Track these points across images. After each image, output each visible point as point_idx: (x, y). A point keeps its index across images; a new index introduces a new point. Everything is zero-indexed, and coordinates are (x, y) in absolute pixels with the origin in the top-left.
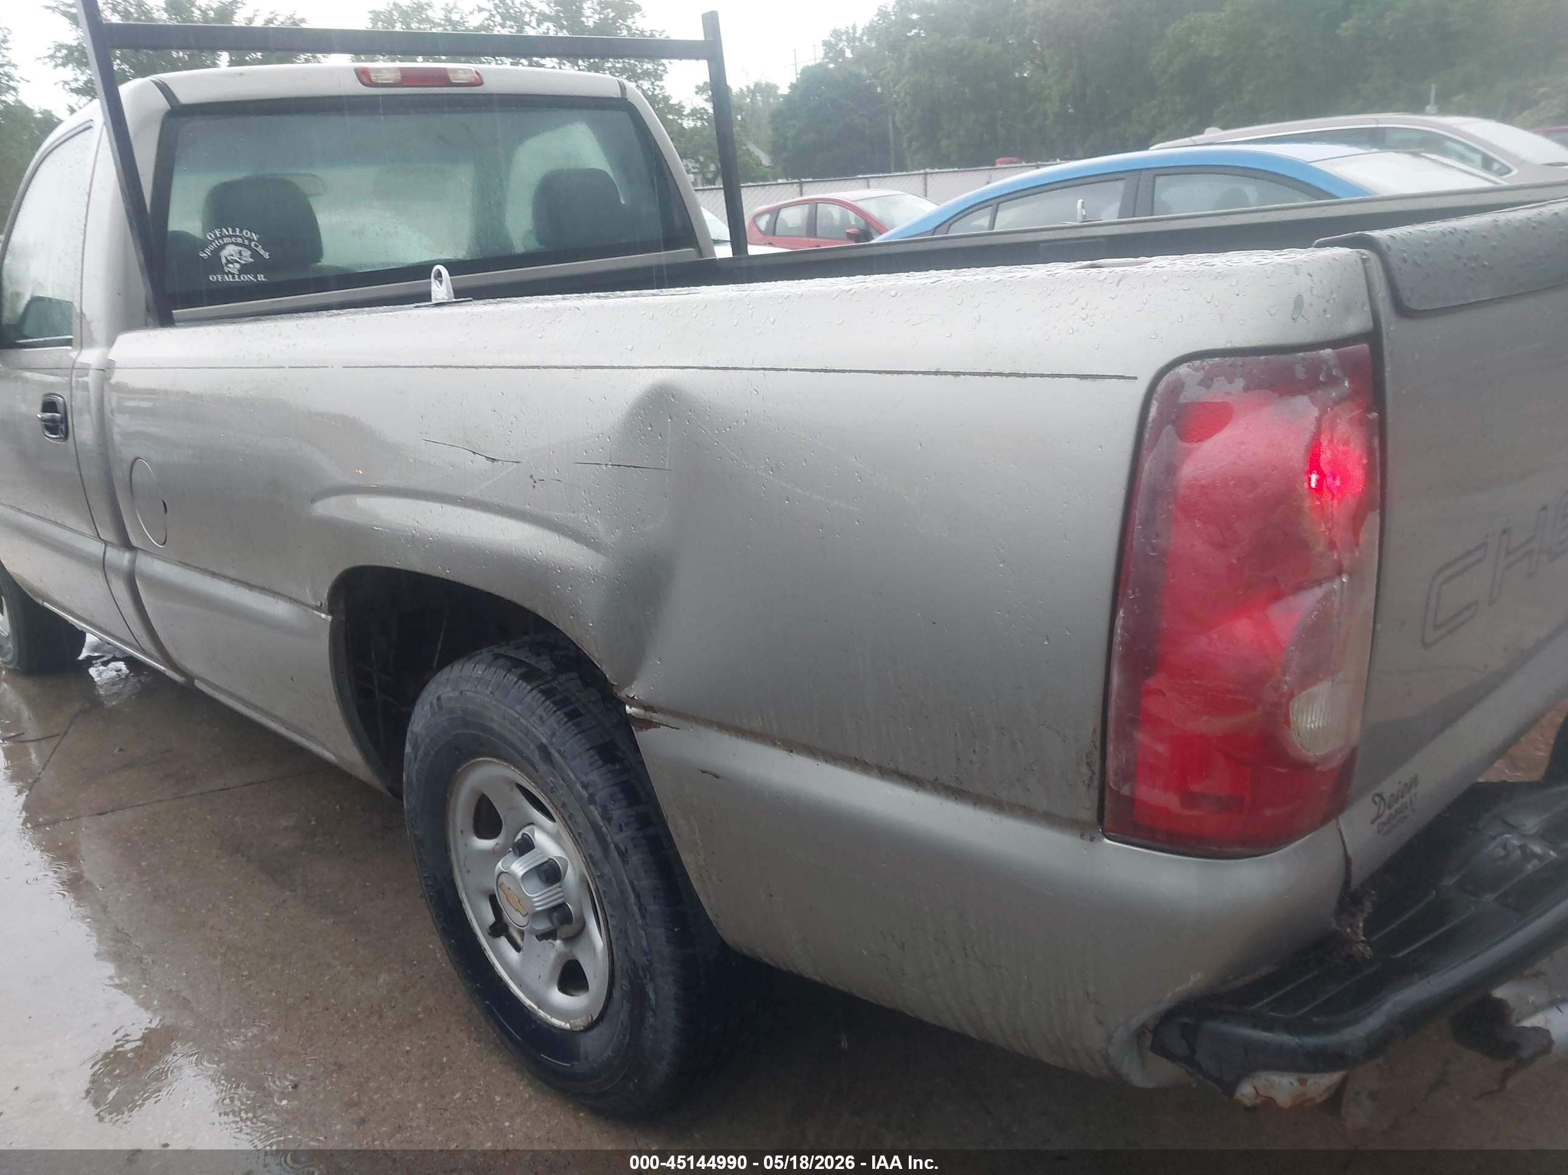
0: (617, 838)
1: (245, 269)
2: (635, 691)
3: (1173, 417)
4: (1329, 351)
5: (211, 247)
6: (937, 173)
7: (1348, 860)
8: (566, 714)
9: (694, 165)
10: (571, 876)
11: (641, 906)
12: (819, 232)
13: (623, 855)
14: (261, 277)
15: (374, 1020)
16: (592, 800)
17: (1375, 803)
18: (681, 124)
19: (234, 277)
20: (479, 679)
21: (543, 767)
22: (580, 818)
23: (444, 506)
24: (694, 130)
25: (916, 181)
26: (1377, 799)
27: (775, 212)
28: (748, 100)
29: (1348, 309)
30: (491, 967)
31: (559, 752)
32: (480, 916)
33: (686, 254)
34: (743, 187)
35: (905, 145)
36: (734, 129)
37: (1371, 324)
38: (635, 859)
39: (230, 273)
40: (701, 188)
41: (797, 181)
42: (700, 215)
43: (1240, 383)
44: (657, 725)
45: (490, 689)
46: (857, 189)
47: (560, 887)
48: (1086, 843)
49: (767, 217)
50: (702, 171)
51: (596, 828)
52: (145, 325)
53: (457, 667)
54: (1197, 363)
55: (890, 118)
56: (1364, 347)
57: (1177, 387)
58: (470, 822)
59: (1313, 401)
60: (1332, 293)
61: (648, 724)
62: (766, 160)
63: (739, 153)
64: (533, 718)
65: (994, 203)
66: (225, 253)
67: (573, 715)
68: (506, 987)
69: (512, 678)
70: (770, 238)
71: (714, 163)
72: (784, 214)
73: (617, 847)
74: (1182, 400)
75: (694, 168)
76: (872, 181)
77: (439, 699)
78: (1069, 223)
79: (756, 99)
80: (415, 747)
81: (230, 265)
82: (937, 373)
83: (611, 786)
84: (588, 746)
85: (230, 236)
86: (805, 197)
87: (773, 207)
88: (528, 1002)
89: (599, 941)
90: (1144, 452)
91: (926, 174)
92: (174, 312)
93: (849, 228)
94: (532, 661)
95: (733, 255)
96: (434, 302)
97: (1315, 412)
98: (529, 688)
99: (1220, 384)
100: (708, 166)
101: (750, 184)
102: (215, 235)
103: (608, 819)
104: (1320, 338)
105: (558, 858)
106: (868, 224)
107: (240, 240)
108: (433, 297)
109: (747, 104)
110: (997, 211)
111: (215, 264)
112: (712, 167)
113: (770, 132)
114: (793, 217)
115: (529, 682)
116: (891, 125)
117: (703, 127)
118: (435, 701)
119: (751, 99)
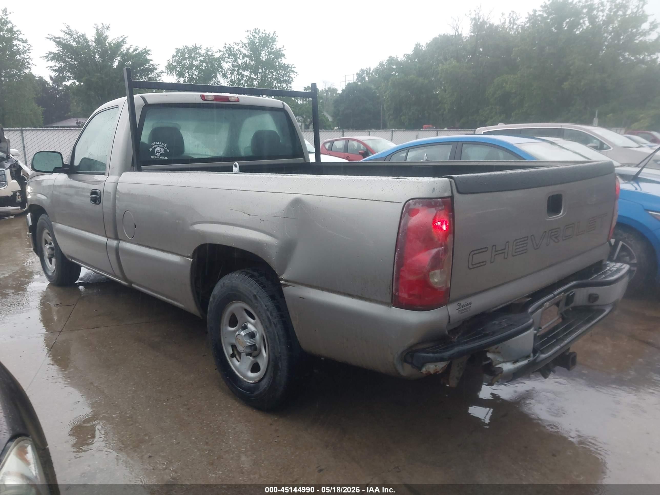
0: (274, 320)
1: (161, 155)
2: (283, 277)
3: (408, 211)
4: (440, 199)
5: (152, 148)
6: (397, 131)
7: (449, 317)
8: (262, 286)
9: (301, 119)
10: (258, 337)
11: (279, 340)
12: (348, 151)
13: (275, 325)
14: (166, 158)
15: (190, 386)
16: (268, 310)
17: (458, 305)
18: (297, 102)
19: (158, 157)
20: (237, 277)
21: (254, 301)
22: (264, 315)
23: (234, 227)
24: (301, 105)
25: (388, 134)
26: (459, 305)
27: (332, 142)
28: (325, 94)
29: (445, 191)
30: (230, 367)
31: (259, 297)
32: (228, 351)
33: (300, 160)
34: (320, 131)
35: (387, 117)
36: (318, 106)
37: (451, 195)
38: (279, 326)
39: (157, 156)
40: (304, 130)
41: (342, 130)
42: (304, 141)
43: (421, 205)
44: (288, 286)
45: (240, 280)
46: (365, 136)
47: (254, 339)
48: (389, 308)
49: (329, 144)
50: (305, 121)
51: (268, 318)
52: (131, 170)
53: (230, 275)
54: (413, 200)
55: (382, 106)
56: (449, 199)
57: (409, 205)
58: (228, 322)
59: (435, 209)
60: (441, 187)
61: (287, 285)
62: (330, 119)
63: (320, 115)
64: (252, 287)
65: (408, 149)
66: (156, 150)
67: (264, 287)
68: (234, 372)
69: (247, 277)
70: (330, 152)
71: (309, 118)
72: (336, 143)
73: (274, 323)
74: (410, 208)
75: (301, 120)
76: (371, 133)
77: (224, 283)
78: (422, 161)
79: (328, 94)
80: (214, 298)
81: (158, 153)
82: (362, 199)
83: (273, 306)
84: (267, 296)
85: (159, 145)
86: (344, 138)
87: (331, 140)
88: (241, 377)
89: (265, 354)
90: (402, 219)
91: (393, 131)
92: (142, 166)
93: (360, 150)
94: (253, 273)
95: (316, 161)
96: (233, 172)
97: (436, 212)
98: (252, 279)
99: (417, 204)
100: (307, 120)
101: (323, 130)
102: (154, 144)
103: (272, 315)
104: (438, 197)
105: (254, 331)
106: (367, 149)
107: (161, 146)
108: (233, 170)
109: (324, 96)
110: (408, 152)
111: (153, 153)
112: (309, 120)
113: (333, 108)
114: (339, 145)
115: (252, 278)
116: (382, 108)
117: (306, 104)
118: (222, 284)
119: (326, 94)
